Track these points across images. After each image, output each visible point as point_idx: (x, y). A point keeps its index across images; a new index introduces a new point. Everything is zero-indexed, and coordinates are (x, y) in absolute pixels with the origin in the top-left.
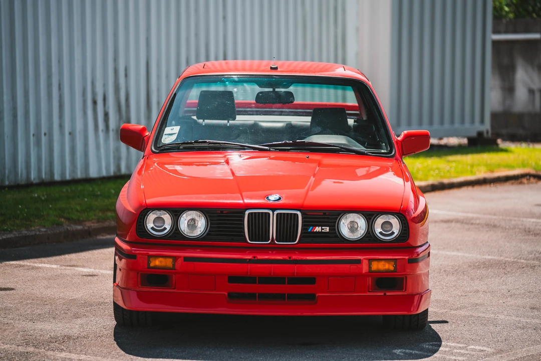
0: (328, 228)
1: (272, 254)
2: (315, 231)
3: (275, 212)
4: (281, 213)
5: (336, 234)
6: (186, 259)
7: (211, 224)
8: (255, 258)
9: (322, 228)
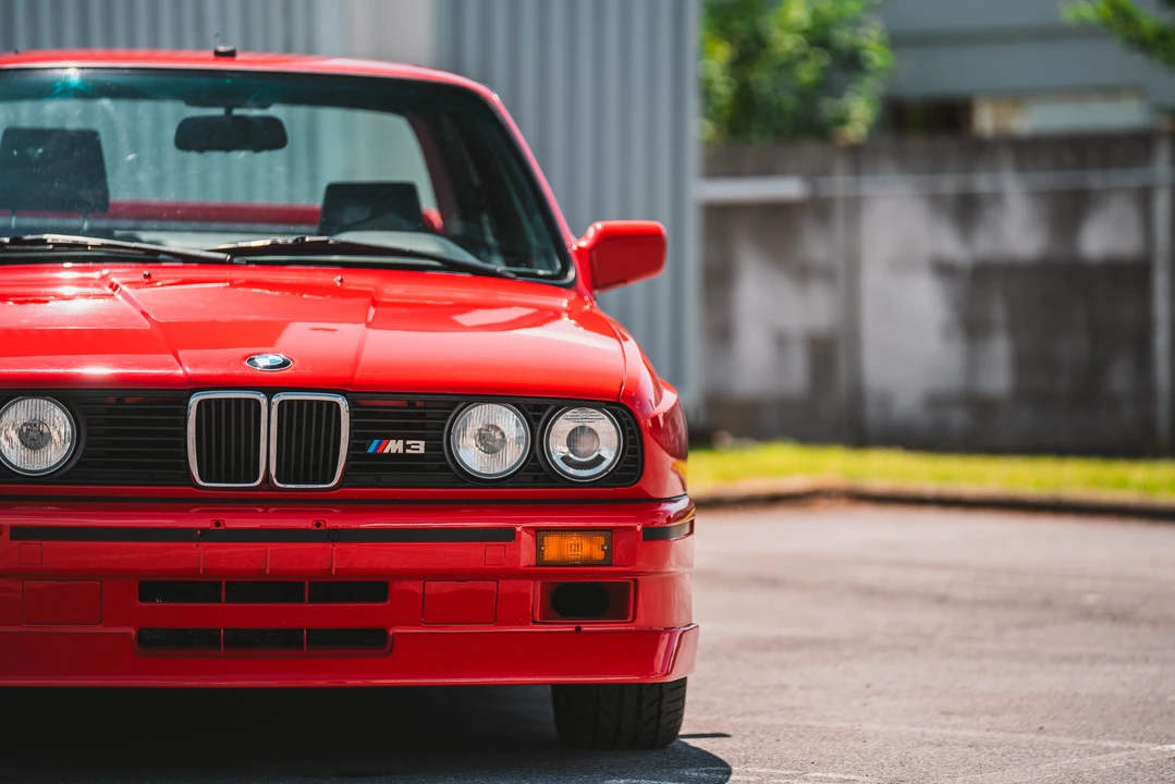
0: (422, 443)
1: (265, 515)
2: (386, 451)
3: (273, 400)
4: (290, 402)
5: (445, 460)
6: (18, 532)
7: (90, 434)
8: (218, 524)
9: (404, 443)
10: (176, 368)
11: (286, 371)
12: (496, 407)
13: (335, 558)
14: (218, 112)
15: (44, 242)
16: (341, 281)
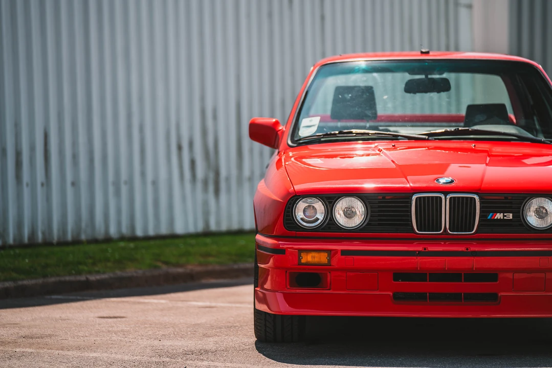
0: (511, 215)
1: (445, 245)
2: (496, 218)
3: (447, 197)
4: (454, 198)
5: (521, 222)
6: (344, 252)
7: (372, 212)
8: (425, 249)
9: (503, 214)
10: (406, 184)
11: (453, 185)
12: (543, 199)
13: (475, 263)
14: (423, 77)
15: (351, 133)
16: (475, 146)
